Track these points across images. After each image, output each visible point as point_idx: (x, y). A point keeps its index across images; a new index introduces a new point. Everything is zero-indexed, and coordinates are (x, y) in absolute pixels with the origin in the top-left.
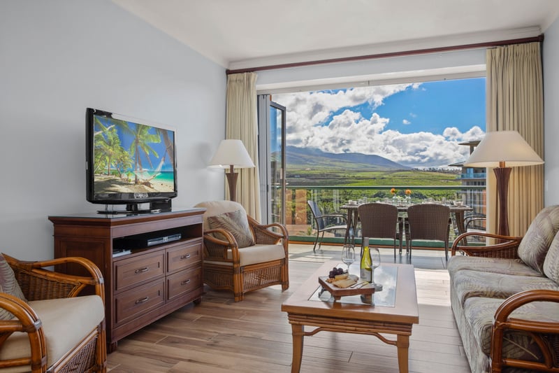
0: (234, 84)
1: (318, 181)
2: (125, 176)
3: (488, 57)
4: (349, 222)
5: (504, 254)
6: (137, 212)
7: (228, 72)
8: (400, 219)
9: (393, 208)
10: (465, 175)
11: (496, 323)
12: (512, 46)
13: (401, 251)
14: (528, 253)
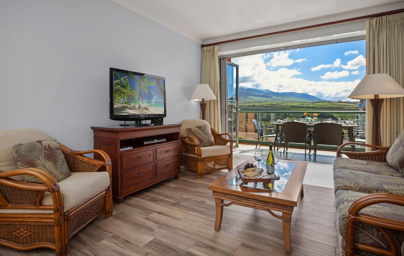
0: (205, 52)
1: (269, 108)
2: (132, 104)
3: (367, 25)
4: (277, 132)
5: (375, 158)
6: (141, 125)
7: (203, 46)
8: (309, 131)
9: (305, 124)
10: (362, 104)
11: (348, 216)
12: (385, 16)
13: (310, 151)
14: (393, 160)
